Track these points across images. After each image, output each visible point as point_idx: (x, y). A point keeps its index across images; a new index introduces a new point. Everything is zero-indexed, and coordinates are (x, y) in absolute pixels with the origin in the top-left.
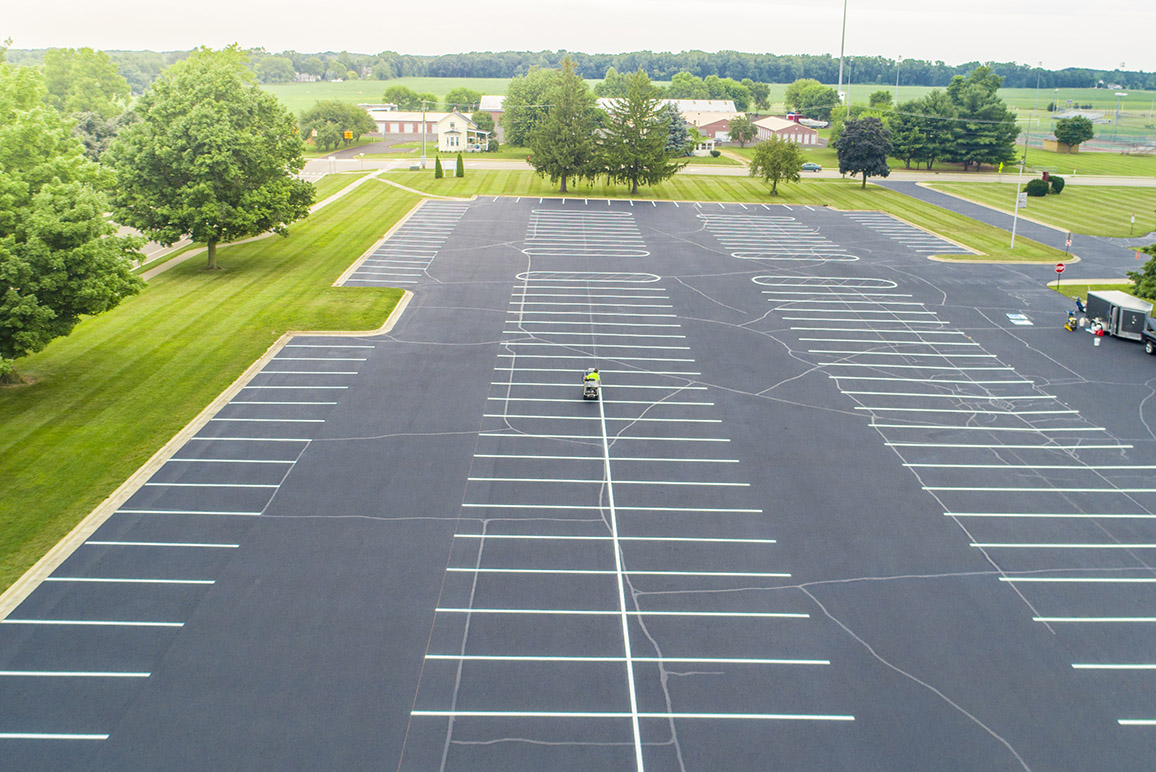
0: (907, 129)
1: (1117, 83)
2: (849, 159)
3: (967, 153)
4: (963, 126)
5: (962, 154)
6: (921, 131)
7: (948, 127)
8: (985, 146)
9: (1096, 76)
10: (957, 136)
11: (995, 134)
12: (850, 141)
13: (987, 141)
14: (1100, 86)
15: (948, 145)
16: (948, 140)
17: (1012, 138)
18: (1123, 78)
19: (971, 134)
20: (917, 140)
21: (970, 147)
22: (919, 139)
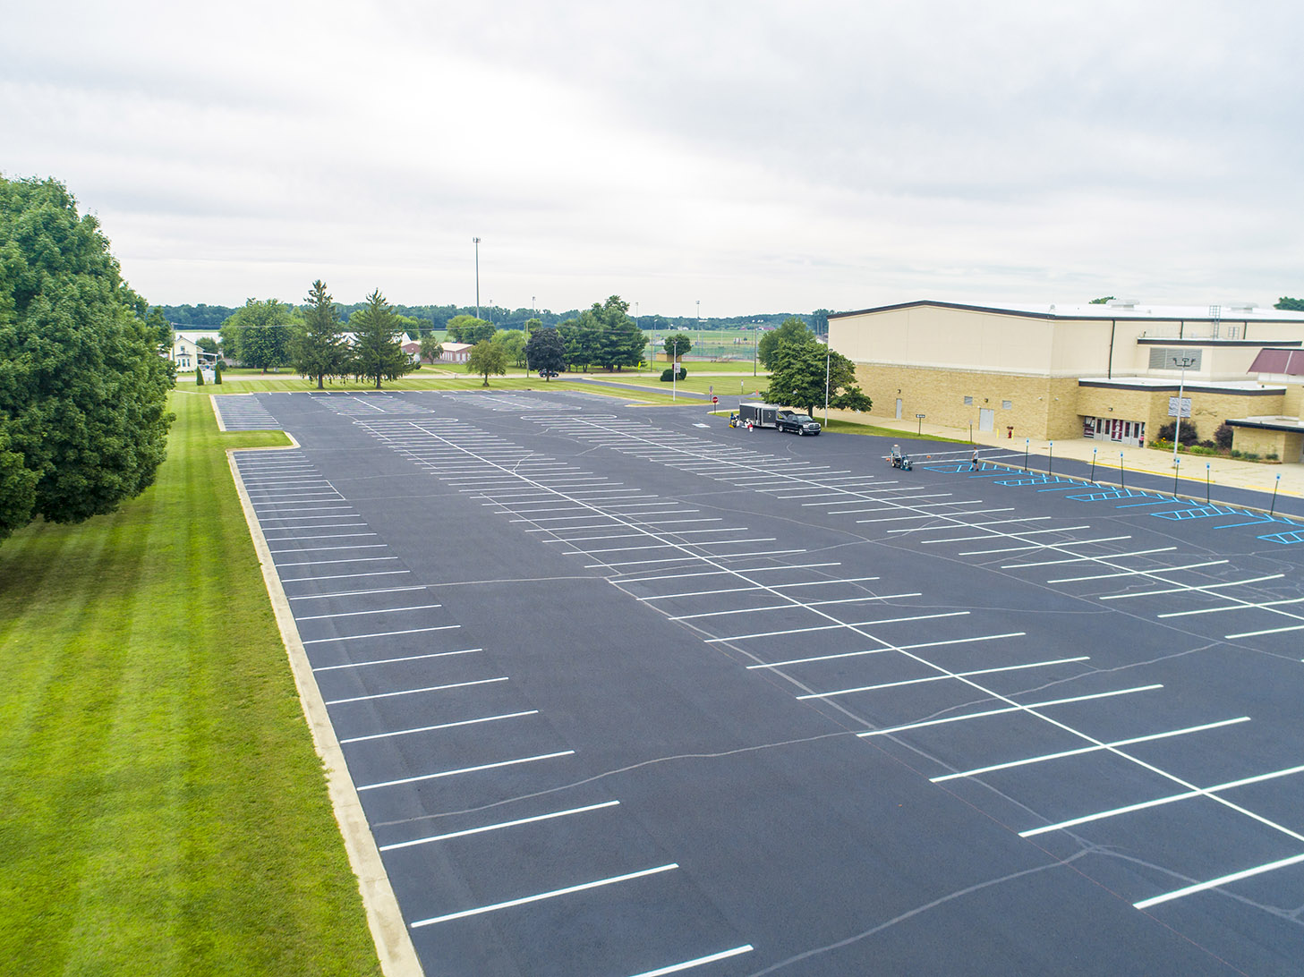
0: (567, 342)
1: (684, 326)
2: (537, 359)
3: (612, 358)
4: (607, 338)
5: (608, 359)
6: (577, 342)
7: (596, 339)
8: (624, 353)
9: (669, 321)
10: (604, 346)
11: (630, 343)
12: (536, 345)
13: (625, 348)
14: (672, 328)
15: (598, 352)
16: (597, 349)
17: (642, 346)
18: (688, 322)
19: (613, 344)
20: (575, 349)
21: (614, 354)
22: (577, 348)
